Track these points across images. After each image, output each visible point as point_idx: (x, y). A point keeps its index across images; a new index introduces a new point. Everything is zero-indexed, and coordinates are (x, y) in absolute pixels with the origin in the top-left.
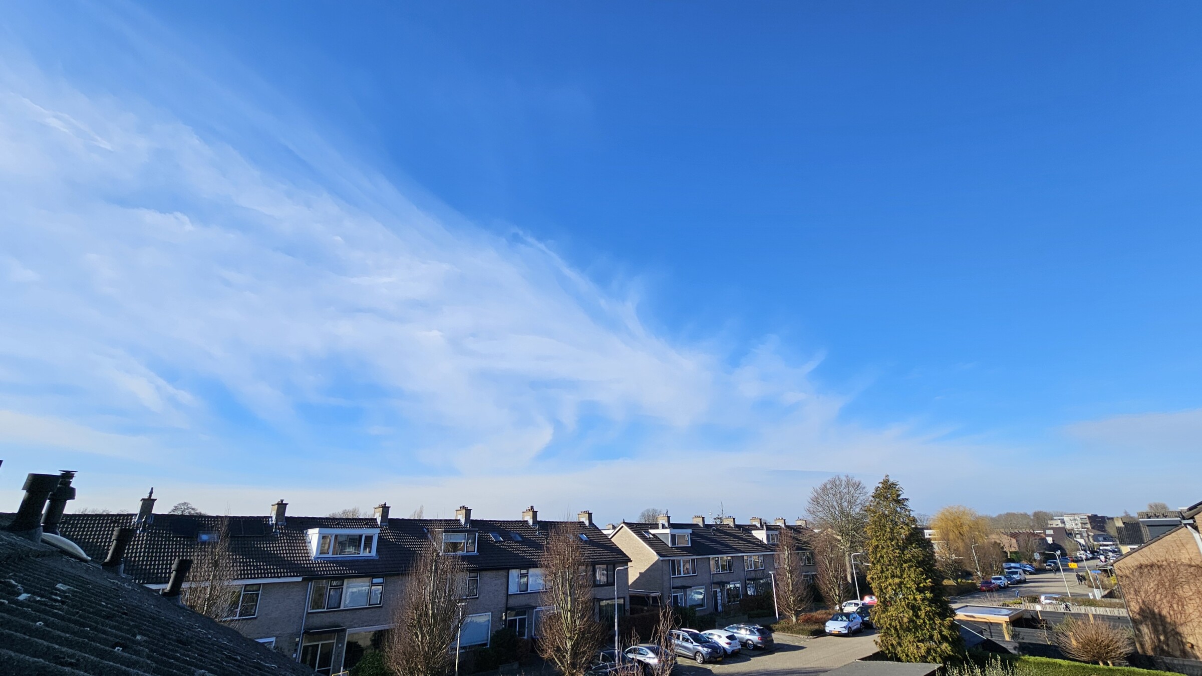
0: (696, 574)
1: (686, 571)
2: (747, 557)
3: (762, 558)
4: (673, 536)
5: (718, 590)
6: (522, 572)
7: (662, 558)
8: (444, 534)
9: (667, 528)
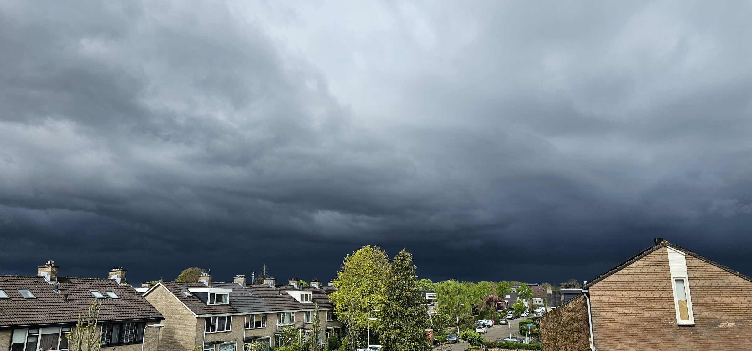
0: (230, 330)
1: (221, 328)
2: (280, 314)
3: (294, 315)
4: (212, 294)
5: (249, 344)
6: (31, 332)
7: (197, 316)
9: (207, 287)
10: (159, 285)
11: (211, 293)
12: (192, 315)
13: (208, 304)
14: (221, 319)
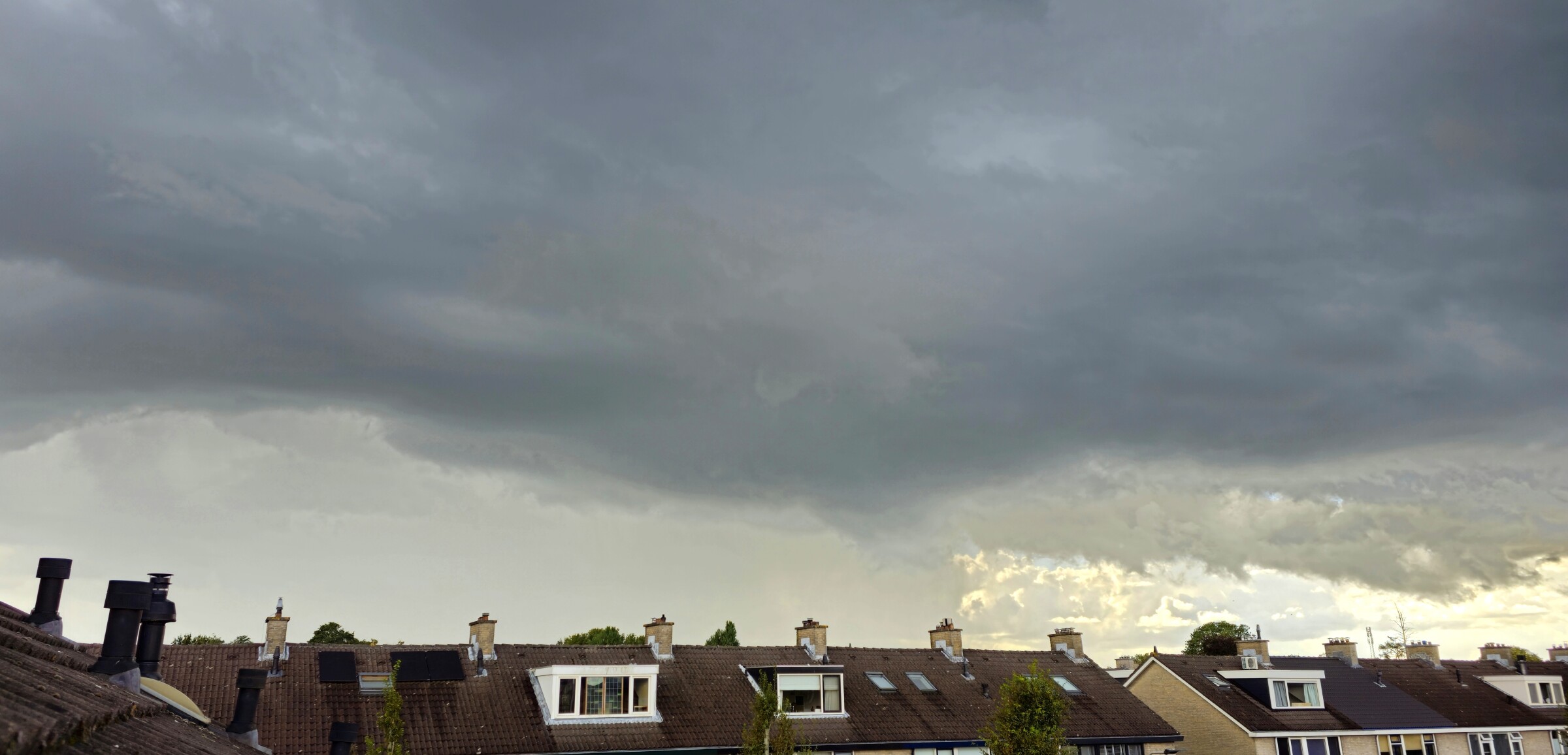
2: (1475, 736)
4: (1280, 684)
6: (942, 752)
7: (1251, 734)
8: (778, 675)
9: (1261, 667)
10: (1153, 662)
11: (1275, 683)
12: (1242, 733)
13: (1274, 706)
14: (1314, 744)
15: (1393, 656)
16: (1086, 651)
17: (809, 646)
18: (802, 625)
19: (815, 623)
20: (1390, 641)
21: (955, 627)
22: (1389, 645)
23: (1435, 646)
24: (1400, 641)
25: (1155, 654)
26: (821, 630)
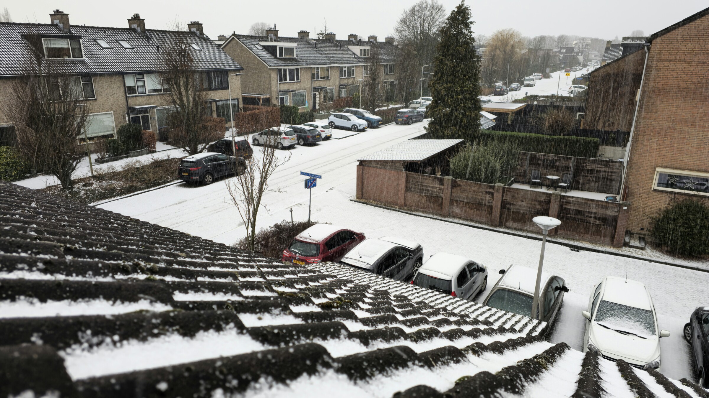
0: (300, 81)
1: (292, 79)
2: (342, 68)
3: (354, 68)
4: (281, 48)
5: (317, 93)
6: (138, 77)
7: (269, 67)
8: (42, 39)
9: (275, 41)
10: (233, 38)
11: (279, 47)
12: (265, 67)
13: (278, 56)
14: (291, 71)
15: (321, 38)
16: (204, 32)
17: (59, 24)
18: (53, 13)
19: (61, 12)
20: (320, 32)
21: (141, 18)
22: (321, 34)
23: (335, 35)
24: (324, 32)
25: (234, 34)
26: (66, 16)
